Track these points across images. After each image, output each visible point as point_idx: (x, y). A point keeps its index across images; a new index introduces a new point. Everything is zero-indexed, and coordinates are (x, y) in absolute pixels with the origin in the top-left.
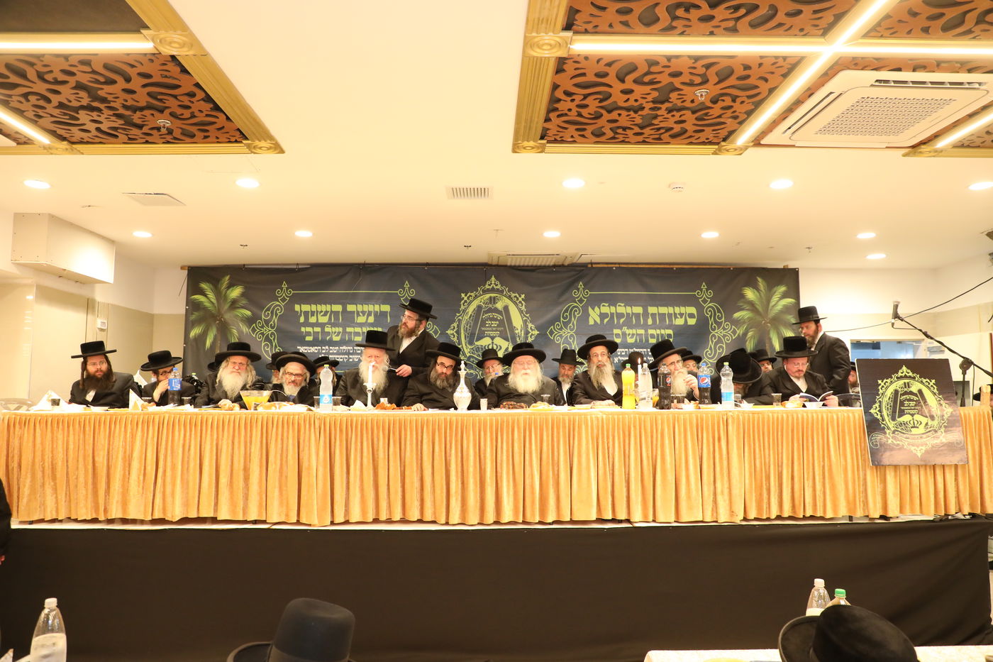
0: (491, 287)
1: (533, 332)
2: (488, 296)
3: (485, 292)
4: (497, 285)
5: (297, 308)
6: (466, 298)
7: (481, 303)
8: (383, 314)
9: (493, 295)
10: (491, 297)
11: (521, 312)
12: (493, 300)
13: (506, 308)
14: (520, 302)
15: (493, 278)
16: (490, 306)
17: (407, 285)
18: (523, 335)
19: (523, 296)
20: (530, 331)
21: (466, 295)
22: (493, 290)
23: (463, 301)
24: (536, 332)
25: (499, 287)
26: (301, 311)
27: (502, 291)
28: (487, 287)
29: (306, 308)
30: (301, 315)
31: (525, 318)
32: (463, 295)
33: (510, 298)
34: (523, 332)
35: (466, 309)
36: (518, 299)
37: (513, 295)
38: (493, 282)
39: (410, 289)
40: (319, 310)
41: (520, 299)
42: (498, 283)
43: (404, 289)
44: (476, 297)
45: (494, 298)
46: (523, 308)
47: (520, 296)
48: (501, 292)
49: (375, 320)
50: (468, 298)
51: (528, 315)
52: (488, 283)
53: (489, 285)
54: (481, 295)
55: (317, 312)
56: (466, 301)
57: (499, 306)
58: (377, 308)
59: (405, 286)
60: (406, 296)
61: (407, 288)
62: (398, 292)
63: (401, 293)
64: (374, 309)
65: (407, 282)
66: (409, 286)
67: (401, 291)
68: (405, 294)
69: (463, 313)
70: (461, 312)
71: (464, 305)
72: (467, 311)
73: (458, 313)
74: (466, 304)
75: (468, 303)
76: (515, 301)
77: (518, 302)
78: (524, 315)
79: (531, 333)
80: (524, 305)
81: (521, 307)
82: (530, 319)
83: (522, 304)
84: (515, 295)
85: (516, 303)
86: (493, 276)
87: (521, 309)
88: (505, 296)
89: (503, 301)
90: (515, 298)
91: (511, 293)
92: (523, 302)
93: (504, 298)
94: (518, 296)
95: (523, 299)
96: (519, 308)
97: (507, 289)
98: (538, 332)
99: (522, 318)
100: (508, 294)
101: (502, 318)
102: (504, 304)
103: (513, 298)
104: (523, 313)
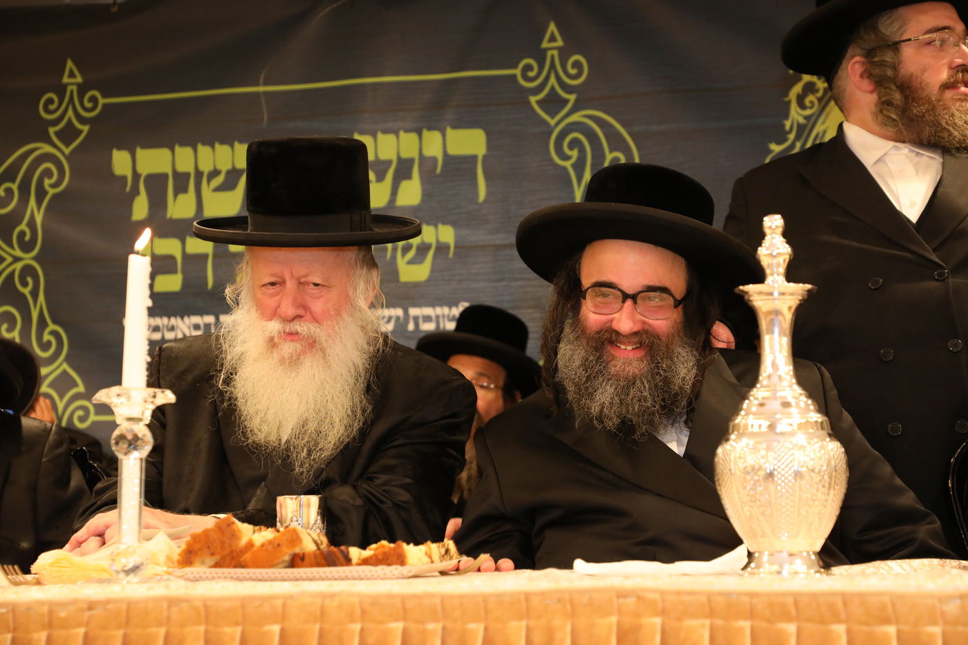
5: (121, 162)
8: (459, 167)
17: (553, 40)
26: (136, 175)
29: (154, 160)
30: (135, 192)
35: (812, 121)
39: (564, 54)
40: (206, 167)
43: (540, 56)
49: (426, 195)
55: (199, 174)
58: (433, 144)
59: (545, 45)
60: (553, 88)
61: (555, 53)
62: (517, 72)
63: (531, 74)
64: (421, 149)
65: (552, 27)
66: (560, 43)
67: (528, 68)
68: (547, 79)
69: (797, 138)
70: (792, 136)
71: (802, 105)
72: (818, 128)
73: (779, 143)
74: (810, 98)
75: (820, 94)
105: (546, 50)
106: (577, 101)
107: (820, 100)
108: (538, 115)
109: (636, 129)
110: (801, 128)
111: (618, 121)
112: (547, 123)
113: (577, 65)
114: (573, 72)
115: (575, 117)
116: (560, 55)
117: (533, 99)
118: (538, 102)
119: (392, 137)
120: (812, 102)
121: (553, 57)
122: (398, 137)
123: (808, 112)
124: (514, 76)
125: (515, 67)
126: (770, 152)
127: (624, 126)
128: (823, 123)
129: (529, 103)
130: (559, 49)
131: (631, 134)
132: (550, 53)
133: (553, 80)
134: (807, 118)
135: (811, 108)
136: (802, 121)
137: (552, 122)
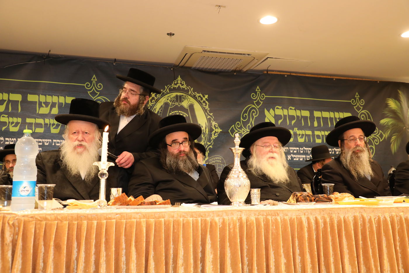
0: (177, 86)
1: (217, 130)
2: (174, 94)
3: (171, 90)
4: (182, 85)
7: (168, 101)
9: (179, 94)
10: (177, 96)
11: (205, 110)
12: (179, 99)
13: (191, 107)
14: (204, 102)
15: (179, 78)
16: (177, 104)
17: (94, 79)
18: (207, 132)
19: (206, 96)
20: (214, 129)
22: (179, 90)
23: (151, 98)
24: (219, 130)
25: (185, 86)
27: (187, 91)
28: (174, 86)
31: (209, 117)
33: (194, 97)
34: (207, 130)
35: (154, 105)
36: (202, 99)
37: (197, 95)
38: (179, 82)
39: (97, 83)
41: (204, 99)
43: (91, 82)
44: (163, 95)
45: (180, 96)
46: (207, 107)
47: (204, 97)
48: (186, 92)
49: (60, 112)
50: (156, 95)
51: (211, 114)
53: (176, 84)
56: (153, 98)
57: (185, 104)
58: (62, 100)
59: (92, 80)
60: (94, 90)
61: (95, 82)
64: (58, 100)
65: (94, 76)
66: (96, 80)
67: (88, 85)
68: (92, 88)
71: (151, 102)
72: (155, 107)
74: (153, 101)
76: (199, 101)
77: (202, 101)
78: (208, 114)
79: (215, 130)
80: (207, 105)
81: (205, 107)
82: (213, 117)
83: (206, 104)
84: (199, 95)
85: (201, 102)
86: (179, 76)
87: (205, 108)
88: (190, 95)
89: (189, 100)
90: (199, 98)
91: (196, 93)
92: (207, 102)
93: (189, 97)
94: (202, 96)
95: (206, 99)
96: (203, 107)
97: (192, 89)
98: (221, 130)
99: (206, 116)
100: (192, 94)
101: (188, 116)
102: (190, 103)
103: (198, 98)
104: (207, 112)
106: (100, 94)
107: (155, 101)
108: (90, 96)
112: (92, 98)
113: (100, 85)
114: (99, 87)
115: (99, 98)
117: (89, 92)
119: (51, 97)
122: (52, 97)
123: (153, 104)
124: (84, 86)
125: (85, 84)
129: (88, 93)
132: (93, 82)
133: (94, 88)
135: (153, 103)
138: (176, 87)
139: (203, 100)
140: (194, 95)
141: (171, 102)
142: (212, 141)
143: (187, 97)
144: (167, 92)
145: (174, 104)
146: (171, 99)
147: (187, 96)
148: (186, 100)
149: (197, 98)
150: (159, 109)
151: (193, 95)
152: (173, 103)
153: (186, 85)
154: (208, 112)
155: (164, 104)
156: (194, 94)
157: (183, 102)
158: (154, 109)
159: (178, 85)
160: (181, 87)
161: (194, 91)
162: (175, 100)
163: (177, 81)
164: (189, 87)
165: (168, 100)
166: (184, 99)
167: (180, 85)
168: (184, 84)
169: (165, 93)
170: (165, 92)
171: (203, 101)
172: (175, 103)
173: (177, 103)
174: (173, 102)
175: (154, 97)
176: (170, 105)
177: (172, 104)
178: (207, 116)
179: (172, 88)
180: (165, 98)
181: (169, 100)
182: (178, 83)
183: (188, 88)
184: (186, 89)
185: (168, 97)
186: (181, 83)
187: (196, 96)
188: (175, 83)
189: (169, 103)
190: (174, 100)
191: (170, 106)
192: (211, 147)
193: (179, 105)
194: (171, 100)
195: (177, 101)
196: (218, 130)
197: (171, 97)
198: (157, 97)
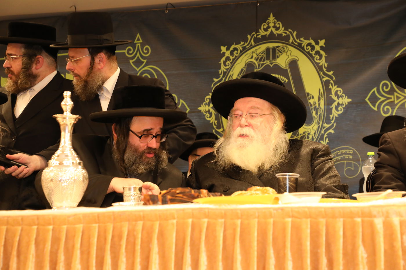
0: (268, 33)
1: (341, 101)
2: (263, 47)
3: (259, 41)
4: (277, 29)
6: (228, 54)
7: (253, 60)
9: (271, 45)
10: (268, 49)
11: (319, 68)
12: (272, 54)
13: (294, 64)
14: (318, 53)
15: (272, 19)
16: (267, 62)
17: (138, 40)
18: (322, 106)
19: (322, 43)
20: (335, 98)
21: (228, 49)
22: (272, 38)
23: (223, 59)
24: (346, 100)
25: (281, 31)
27: (287, 38)
28: (262, 32)
31: (326, 78)
32: (223, 49)
33: (300, 47)
34: (322, 102)
35: (229, 70)
36: (313, 48)
37: (305, 42)
38: (271, 25)
39: (143, 45)
41: (317, 48)
42: (279, 24)
43: (134, 46)
44: (244, 50)
45: (274, 49)
46: (323, 62)
47: (317, 43)
48: (284, 39)
50: (232, 53)
51: (330, 73)
52: (264, 26)
53: (266, 30)
54: (252, 47)
56: (228, 59)
57: (282, 61)
59: (136, 42)
60: (138, 57)
61: (139, 45)
62: (126, 51)
63: (131, 52)
65: (138, 35)
66: (141, 41)
67: (130, 50)
68: (136, 54)
69: (223, 77)
70: (221, 76)
71: (225, 65)
72: (231, 73)
73: (217, 78)
74: (228, 62)
75: (231, 61)
76: (308, 53)
77: (313, 52)
78: (324, 73)
79: (337, 101)
80: (324, 58)
81: (318, 61)
82: (334, 79)
83: (321, 56)
84: (308, 42)
85: (311, 55)
86: (271, 15)
87: (319, 63)
88: (292, 45)
89: (289, 53)
90: (309, 47)
91: (302, 39)
92: (322, 52)
93: (290, 48)
94: (313, 43)
95: (322, 48)
96: (316, 63)
97: (295, 34)
98: (350, 100)
99: (321, 78)
100: (296, 42)
101: (287, 81)
102: (290, 58)
103: (305, 47)
104: (322, 70)
105: (136, 44)
106: (147, 62)
107: (231, 63)
108: (133, 67)
109: (168, 72)
110: (225, 73)
111: (161, 70)
112: (136, 70)
113: (147, 49)
114: (146, 52)
115: (146, 68)
116: (141, 45)
117: (131, 61)
118: (133, 62)
120: (228, 64)
121: (138, 46)
123: (227, 67)
124: (125, 53)
125: (125, 50)
126: (214, 81)
127: (163, 71)
128: (232, 71)
129: (130, 63)
130: (140, 43)
131: (165, 74)
132: (137, 45)
133: (138, 54)
134: (227, 69)
135: (228, 66)
136: (225, 70)
137: (138, 70)
138: (266, 35)
139: (315, 50)
140: (298, 43)
141: (257, 60)
142: (333, 122)
143: (285, 48)
144: (251, 45)
145: (263, 64)
146: (257, 55)
147: (287, 47)
148: (284, 54)
149: (303, 48)
150: (238, 75)
151: (296, 44)
152: (262, 62)
153: (283, 29)
154: (325, 70)
155: (245, 66)
156: (298, 41)
157: (278, 57)
158: (230, 76)
159: (270, 30)
160: (275, 32)
161: (298, 36)
162: (265, 56)
163: (268, 24)
164: (290, 30)
165: (252, 58)
166: (280, 52)
167: (274, 30)
168: (279, 27)
169: (247, 47)
170: (248, 45)
171: (316, 52)
172: (265, 62)
173: (269, 62)
174: (260, 60)
175: (229, 56)
176: (256, 66)
177: (259, 65)
178: (323, 77)
179: (260, 36)
180: (247, 56)
181: (254, 58)
182: (269, 27)
183: (288, 33)
184: (284, 34)
185: (253, 52)
186: (274, 27)
187: (303, 45)
188: (265, 27)
189: (254, 63)
190: (262, 58)
191: (256, 68)
192: (332, 131)
193: (271, 64)
194: (258, 58)
195: (268, 58)
196: (343, 100)
197: (258, 52)
198: (233, 56)
